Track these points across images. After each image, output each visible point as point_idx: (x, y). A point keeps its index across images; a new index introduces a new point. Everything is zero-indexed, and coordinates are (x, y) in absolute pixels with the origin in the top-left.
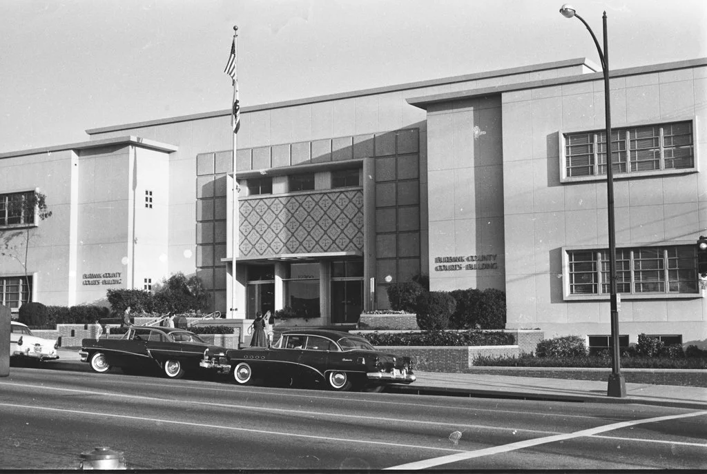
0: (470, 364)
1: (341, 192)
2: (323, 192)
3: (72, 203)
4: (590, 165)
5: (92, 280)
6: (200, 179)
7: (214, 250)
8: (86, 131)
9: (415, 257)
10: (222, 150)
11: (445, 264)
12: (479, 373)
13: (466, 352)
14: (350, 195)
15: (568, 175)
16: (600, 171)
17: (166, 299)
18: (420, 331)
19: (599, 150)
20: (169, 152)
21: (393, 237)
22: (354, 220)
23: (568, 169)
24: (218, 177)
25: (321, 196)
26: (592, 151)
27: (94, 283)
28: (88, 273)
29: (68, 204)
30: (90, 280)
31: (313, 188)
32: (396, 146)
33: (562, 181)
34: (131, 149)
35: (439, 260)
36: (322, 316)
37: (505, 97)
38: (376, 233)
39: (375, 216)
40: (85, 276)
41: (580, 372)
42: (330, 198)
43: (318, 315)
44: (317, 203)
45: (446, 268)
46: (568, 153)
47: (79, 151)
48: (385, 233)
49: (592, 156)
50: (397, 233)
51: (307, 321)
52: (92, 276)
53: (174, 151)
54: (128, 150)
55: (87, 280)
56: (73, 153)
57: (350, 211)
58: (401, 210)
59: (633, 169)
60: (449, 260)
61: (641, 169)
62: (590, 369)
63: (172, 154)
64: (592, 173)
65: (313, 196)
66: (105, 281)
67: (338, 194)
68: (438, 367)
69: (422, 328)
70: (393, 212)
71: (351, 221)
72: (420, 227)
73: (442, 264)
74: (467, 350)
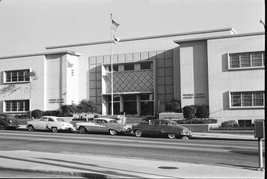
0: (209, 130)
1: (144, 71)
2: (137, 71)
3: (44, 73)
4: (238, 64)
5: (53, 101)
6: (90, 65)
7: (96, 90)
8: (45, 48)
9: (172, 94)
10: (99, 55)
11: (187, 96)
12: (212, 133)
13: (207, 126)
14: (148, 72)
15: (230, 67)
16: (241, 66)
17: (81, 108)
18: (185, 119)
19: (241, 59)
20: (78, 56)
21: (164, 86)
22: (149, 81)
23: (230, 65)
24: (98, 65)
25: (137, 72)
26: (239, 59)
27: (53, 103)
28: (51, 99)
29: (43, 74)
30: (52, 101)
31: (134, 69)
32: (165, 56)
33: (229, 69)
34: (67, 55)
35: (184, 95)
36: (138, 113)
37: (208, 41)
38: (157, 85)
39: (157, 80)
40: (50, 100)
41: (247, 132)
42: (140, 73)
43: (137, 113)
44: (135, 75)
45: (187, 98)
46: (230, 60)
47: (47, 55)
48: (161, 85)
49: (239, 61)
50: (165, 85)
51: (133, 115)
52: (53, 100)
53: (80, 56)
54: (66, 56)
55: (51, 101)
56: (44, 56)
57: (148, 78)
58: (167, 78)
59: (253, 66)
60: (188, 95)
61: (255, 66)
62: (250, 131)
63: (79, 57)
64: (239, 67)
65: (134, 72)
66: (58, 102)
67: (143, 72)
68: (198, 131)
69: (185, 118)
70: (164, 78)
71: (148, 81)
72: (173, 84)
73: (185, 96)
74: (208, 125)
